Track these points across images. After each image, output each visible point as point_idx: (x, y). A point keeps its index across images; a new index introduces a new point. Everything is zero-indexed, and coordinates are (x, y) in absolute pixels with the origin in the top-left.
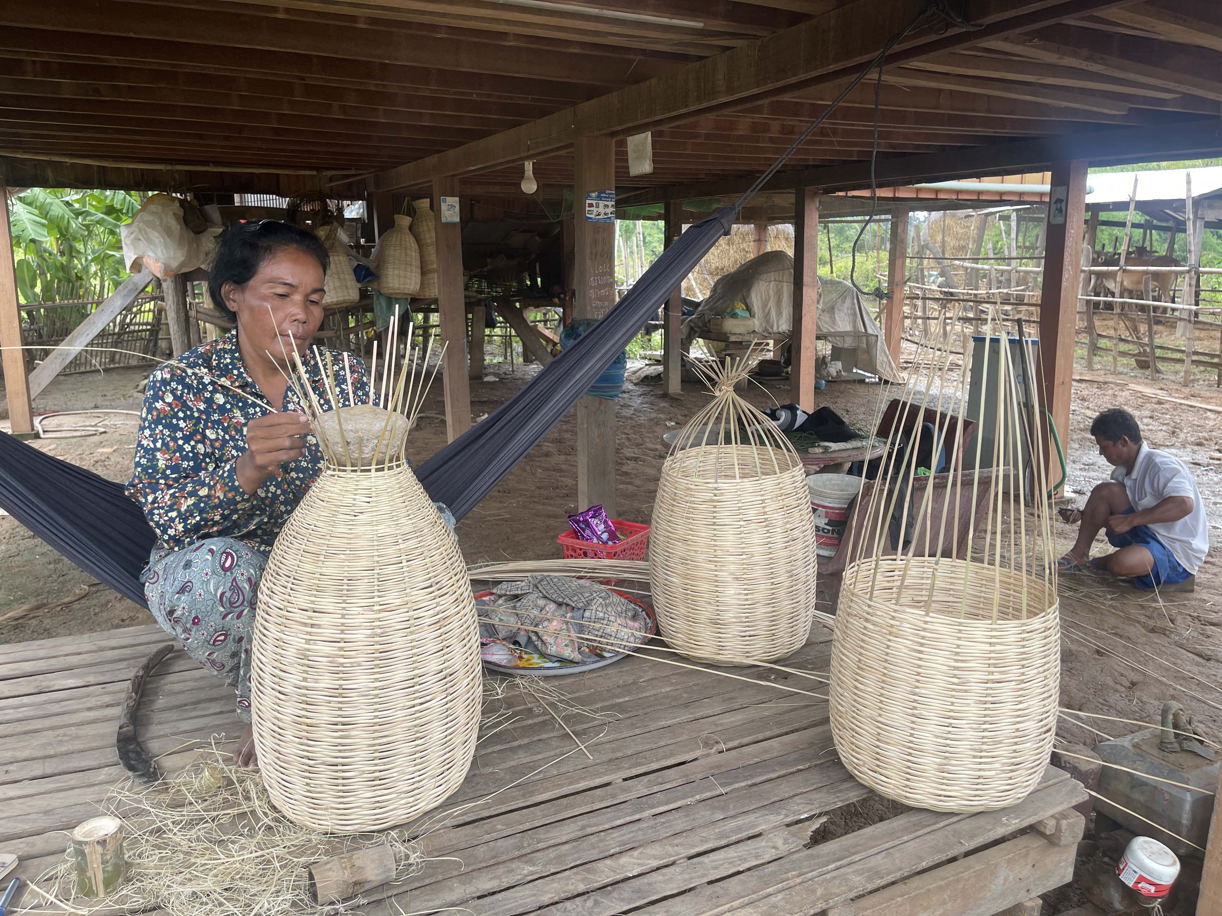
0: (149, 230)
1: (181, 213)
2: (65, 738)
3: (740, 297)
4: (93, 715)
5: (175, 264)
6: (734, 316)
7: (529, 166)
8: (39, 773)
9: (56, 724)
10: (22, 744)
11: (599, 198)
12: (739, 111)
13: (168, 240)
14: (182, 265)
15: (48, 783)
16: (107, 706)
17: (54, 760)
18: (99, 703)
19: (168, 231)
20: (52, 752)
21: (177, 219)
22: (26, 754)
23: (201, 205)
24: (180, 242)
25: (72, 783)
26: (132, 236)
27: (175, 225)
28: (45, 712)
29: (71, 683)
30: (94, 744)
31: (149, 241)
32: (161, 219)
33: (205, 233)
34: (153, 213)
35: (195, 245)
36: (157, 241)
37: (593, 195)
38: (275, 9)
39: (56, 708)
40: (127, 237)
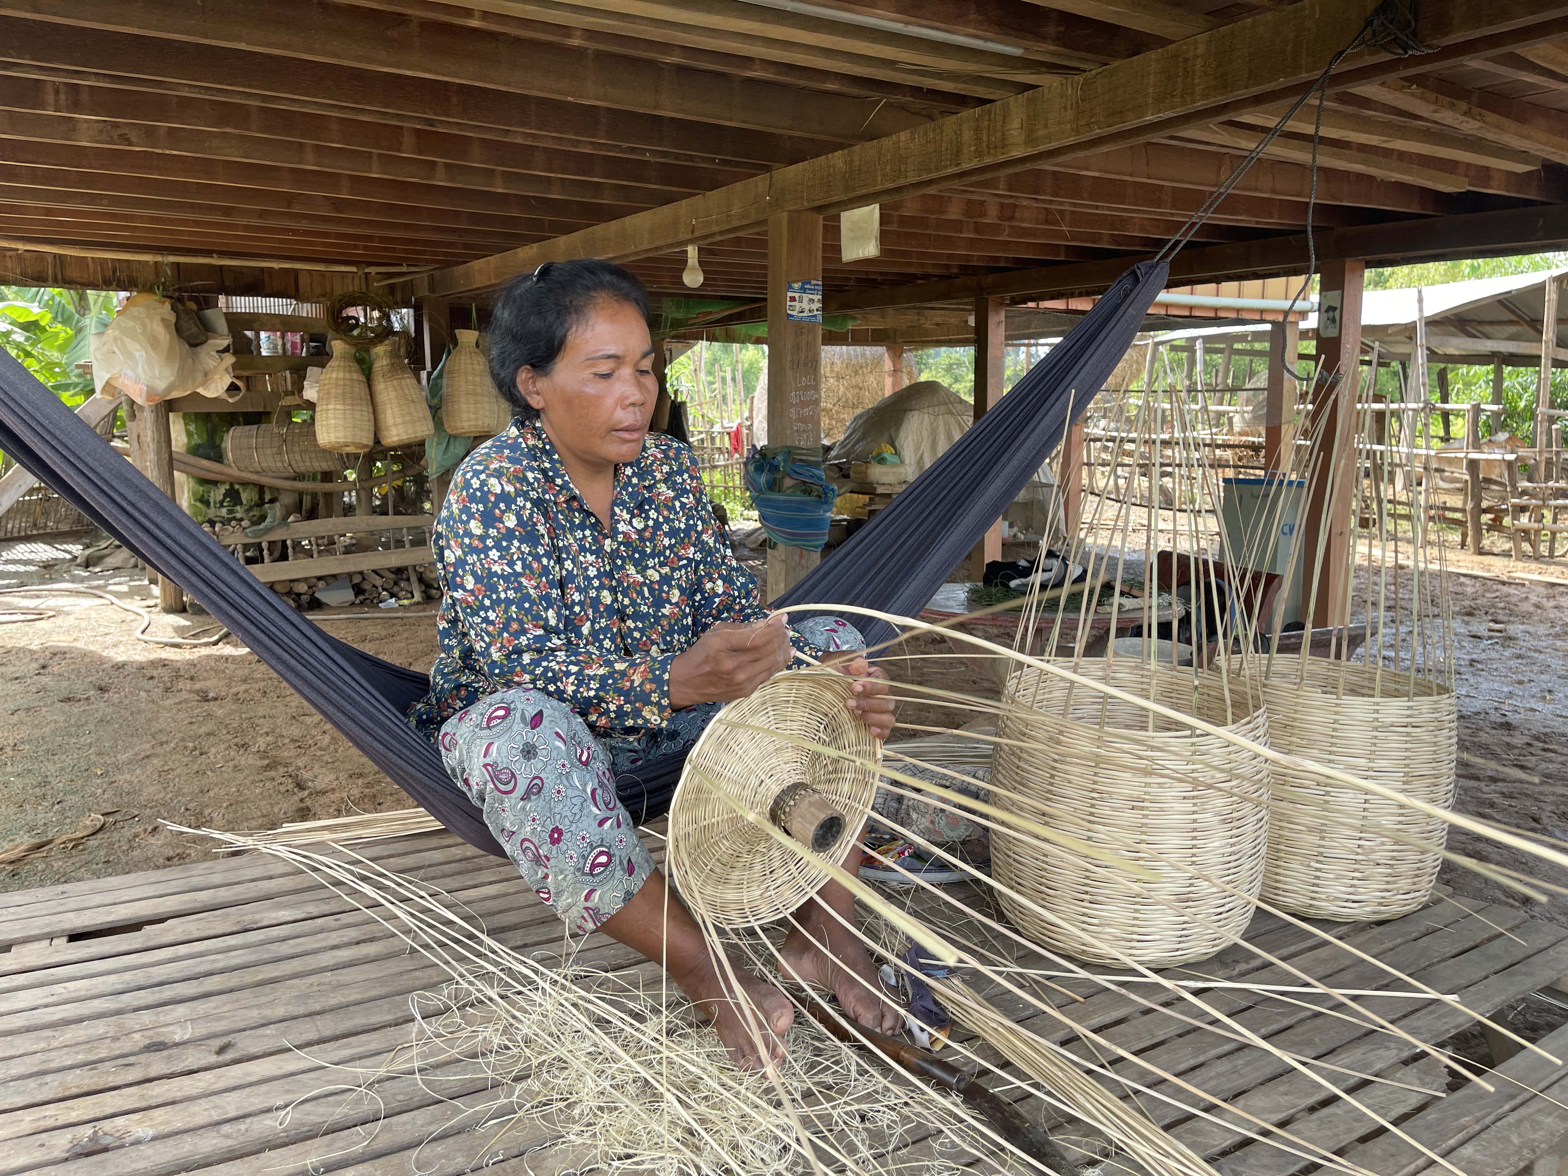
0: (127, 341)
1: (172, 318)
2: (323, 988)
3: (886, 437)
4: (345, 954)
5: (161, 385)
6: (882, 461)
7: (692, 252)
8: (313, 1036)
9: (300, 969)
10: (263, 1000)
11: (803, 290)
12: (972, 185)
13: (152, 353)
14: (171, 388)
15: (336, 1049)
16: (358, 943)
17: (328, 1016)
18: (345, 939)
19: (153, 342)
20: (317, 1007)
21: (167, 327)
22: (280, 1012)
23: (201, 309)
24: (170, 356)
25: (374, 1046)
26: (105, 348)
27: (163, 334)
28: (272, 955)
29: (285, 915)
30: (374, 993)
31: (128, 354)
32: (144, 326)
33: (204, 346)
34: (133, 318)
35: (190, 361)
36: (137, 354)
37: (796, 286)
38: (468, 12)
39: (285, 949)
40: (97, 349)
